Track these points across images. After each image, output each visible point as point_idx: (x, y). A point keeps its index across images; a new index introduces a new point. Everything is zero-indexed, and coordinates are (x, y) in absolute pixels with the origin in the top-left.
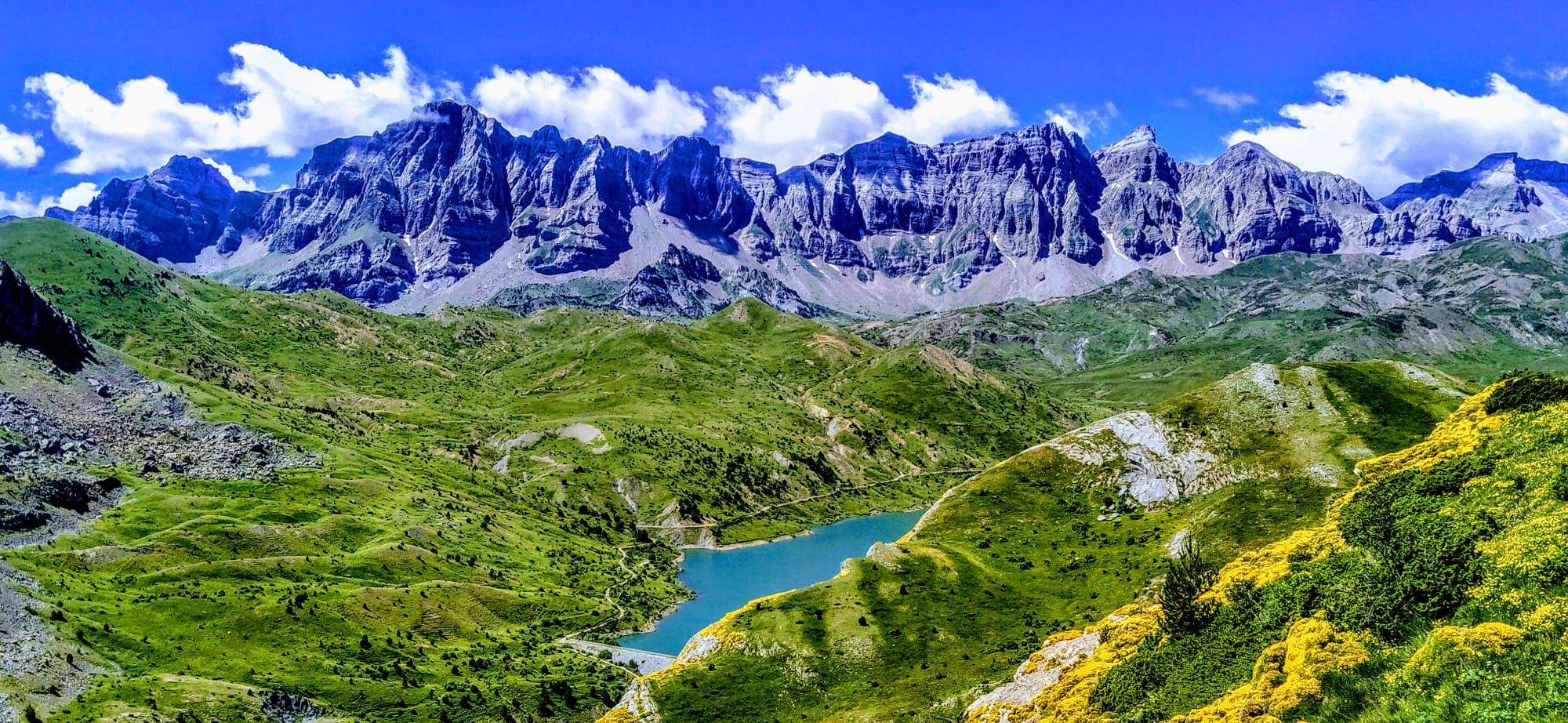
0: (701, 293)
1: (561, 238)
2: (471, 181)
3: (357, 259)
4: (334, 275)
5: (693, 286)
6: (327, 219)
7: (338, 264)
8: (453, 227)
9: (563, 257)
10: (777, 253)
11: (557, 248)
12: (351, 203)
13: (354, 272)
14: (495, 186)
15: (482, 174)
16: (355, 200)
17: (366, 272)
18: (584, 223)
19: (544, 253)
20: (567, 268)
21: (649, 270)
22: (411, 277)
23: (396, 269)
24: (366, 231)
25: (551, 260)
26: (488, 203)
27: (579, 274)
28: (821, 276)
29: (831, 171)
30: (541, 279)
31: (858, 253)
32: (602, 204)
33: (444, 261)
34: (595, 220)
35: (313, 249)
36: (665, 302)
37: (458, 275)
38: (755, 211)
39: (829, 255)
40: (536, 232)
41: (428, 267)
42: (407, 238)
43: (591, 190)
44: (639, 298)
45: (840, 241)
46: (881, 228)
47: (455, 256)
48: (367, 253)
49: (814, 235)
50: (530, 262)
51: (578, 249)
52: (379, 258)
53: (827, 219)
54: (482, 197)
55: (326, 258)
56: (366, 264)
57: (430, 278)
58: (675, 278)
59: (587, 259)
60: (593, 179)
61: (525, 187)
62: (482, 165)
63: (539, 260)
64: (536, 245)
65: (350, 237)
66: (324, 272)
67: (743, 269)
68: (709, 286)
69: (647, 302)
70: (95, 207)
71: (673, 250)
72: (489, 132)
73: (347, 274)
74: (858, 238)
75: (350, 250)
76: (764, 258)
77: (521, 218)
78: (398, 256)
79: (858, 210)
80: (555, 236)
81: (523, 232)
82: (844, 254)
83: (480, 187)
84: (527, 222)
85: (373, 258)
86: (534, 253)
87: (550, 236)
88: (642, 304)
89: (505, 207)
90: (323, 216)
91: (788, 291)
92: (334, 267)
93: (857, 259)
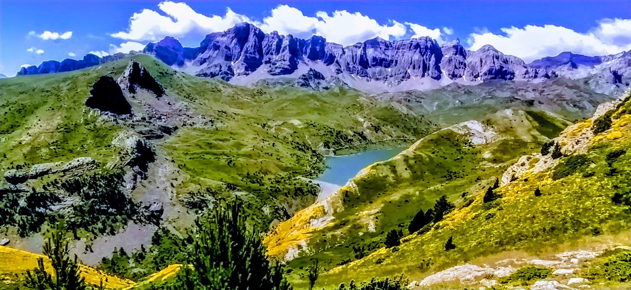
0: (319, 83)
1: (277, 65)
2: (252, 47)
3: (218, 69)
4: (211, 73)
5: (317, 81)
6: (209, 56)
7: (213, 70)
8: (246, 60)
9: (278, 71)
10: (342, 72)
11: (276, 68)
12: (216, 52)
13: (217, 73)
14: (258, 48)
15: (255, 45)
16: (218, 51)
17: (220, 73)
18: (284, 60)
19: (272, 69)
20: (279, 74)
21: (304, 75)
22: (233, 75)
23: (229, 72)
24: (220, 60)
25: (274, 71)
26: (257, 53)
27: (283, 76)
28: (355, 80)
29: (360, 47)
30: (271, 77)
31: (366, 73)
32: (290, 55)
33: (243, 70)
34: (288, 60)
35: (205, 65)
36: (308, 85)
37: (247, 75)
38: (336, 60)
39: (358, 73)
40: (270, 63)
41: (238, 72)
42: (232, 63)
43: (287, 51)
44: (300, 84)
45: (361, 69)
46: (374, 66)
47: (247, 69)
48: (221, 67)
49: (354, 67)
50: (268, 72)
51: (283, 68)
52: (224, 69)
53: (357, 62)
54: (255, 52)
55: (209, 68)
56: (220, 71)
57: (239, 75)
58: (311, 78)
59: (285, 71)
60: (288, 47)
61: (268, 49)
62: (255, 42)
63: (271, 71)
64: (270, 66)
65: (216, 62)
66: (208, 72)
67: (332, 76)
68: (321, 81)
69: (303, 85)
70: (144, 51)
71: (311, 70)
72: (257, 32)
73: (215, 73)
74: (367, 68)
75: (216, 66)
76: (338, 73)
77: (266, 58)
78: (230, 68)
79: (367, 60)
80: (276, 64)
81: (266, 62)
82: (362, 73)
83: (254, 49)
84: (268, 60)
85: (222, 69)
86: (270, 69)
87: (275, 64)
88: (301, 86)
89: (261, 56)
90: (208, 55)
91: (345, 84)
92: (211, 71)
93: (366, 75)
